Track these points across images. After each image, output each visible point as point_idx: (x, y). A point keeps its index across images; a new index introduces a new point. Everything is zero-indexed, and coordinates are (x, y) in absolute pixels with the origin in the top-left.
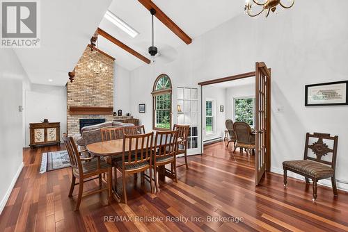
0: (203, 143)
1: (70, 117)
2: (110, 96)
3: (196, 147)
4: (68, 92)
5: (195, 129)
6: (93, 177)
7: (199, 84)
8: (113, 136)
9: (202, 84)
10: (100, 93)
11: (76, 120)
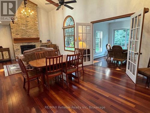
0: (93, 58)
1: (14, 44)
2: (37, 30)
3: (89, 60)
4: (11, 29)
5: (89, 50)
6: (34, 79)
7: (91, 22)
8: (42, 55)
9: (93, 23)
10: (30, 28)
11: (18, 46)
